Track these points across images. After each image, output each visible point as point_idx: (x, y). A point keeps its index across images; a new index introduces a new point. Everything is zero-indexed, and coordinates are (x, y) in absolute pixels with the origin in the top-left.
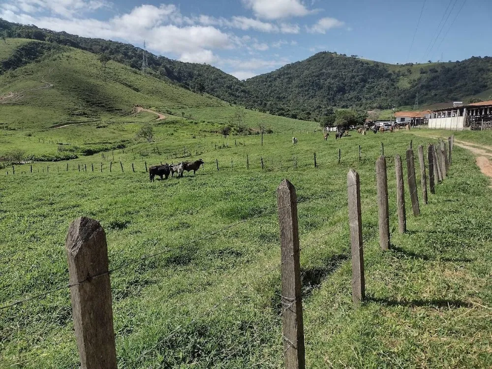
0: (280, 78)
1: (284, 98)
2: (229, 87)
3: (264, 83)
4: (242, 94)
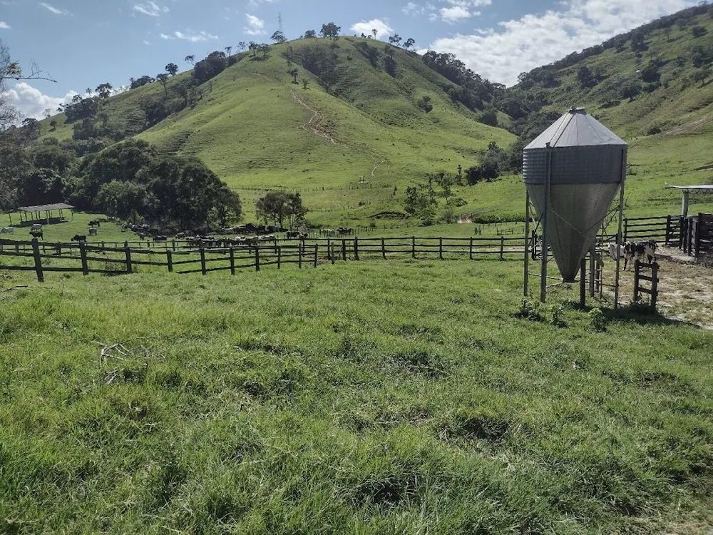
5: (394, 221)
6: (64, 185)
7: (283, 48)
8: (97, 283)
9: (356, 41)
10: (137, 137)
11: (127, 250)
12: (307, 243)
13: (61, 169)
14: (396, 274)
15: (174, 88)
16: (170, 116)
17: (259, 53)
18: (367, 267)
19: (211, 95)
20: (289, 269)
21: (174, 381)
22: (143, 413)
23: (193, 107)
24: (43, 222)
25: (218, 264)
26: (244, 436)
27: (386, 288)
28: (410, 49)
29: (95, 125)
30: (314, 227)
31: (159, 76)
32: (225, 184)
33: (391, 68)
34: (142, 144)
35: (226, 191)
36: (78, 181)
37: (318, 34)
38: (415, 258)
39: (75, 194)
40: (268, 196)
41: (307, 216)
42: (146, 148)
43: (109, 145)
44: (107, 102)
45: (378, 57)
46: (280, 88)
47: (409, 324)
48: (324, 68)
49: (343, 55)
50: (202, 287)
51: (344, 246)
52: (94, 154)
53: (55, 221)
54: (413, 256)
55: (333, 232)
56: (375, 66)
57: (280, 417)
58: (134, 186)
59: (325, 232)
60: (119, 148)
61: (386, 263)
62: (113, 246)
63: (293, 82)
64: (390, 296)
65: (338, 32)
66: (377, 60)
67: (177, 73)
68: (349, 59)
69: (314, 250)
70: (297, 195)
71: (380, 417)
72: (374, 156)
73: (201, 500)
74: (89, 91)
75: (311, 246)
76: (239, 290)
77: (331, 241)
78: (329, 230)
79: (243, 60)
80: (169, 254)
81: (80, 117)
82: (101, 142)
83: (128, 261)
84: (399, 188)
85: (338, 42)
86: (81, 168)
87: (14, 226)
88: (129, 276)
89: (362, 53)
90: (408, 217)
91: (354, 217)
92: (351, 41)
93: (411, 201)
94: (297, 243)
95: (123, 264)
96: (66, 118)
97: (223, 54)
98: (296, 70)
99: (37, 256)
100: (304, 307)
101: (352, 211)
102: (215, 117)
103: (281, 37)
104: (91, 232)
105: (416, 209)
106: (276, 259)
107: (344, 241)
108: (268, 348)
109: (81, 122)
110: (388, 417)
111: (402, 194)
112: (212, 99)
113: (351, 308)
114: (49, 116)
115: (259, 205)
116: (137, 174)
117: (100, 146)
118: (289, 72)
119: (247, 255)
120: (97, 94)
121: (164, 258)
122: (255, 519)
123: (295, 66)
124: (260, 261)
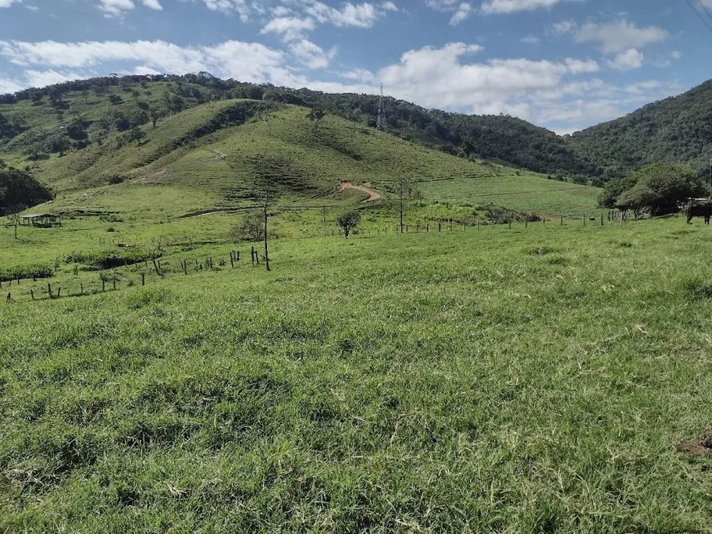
0: (633, 127)
1: (640, 159)
2: (537, 147)
3: (604, 137)
4: (559, 157)
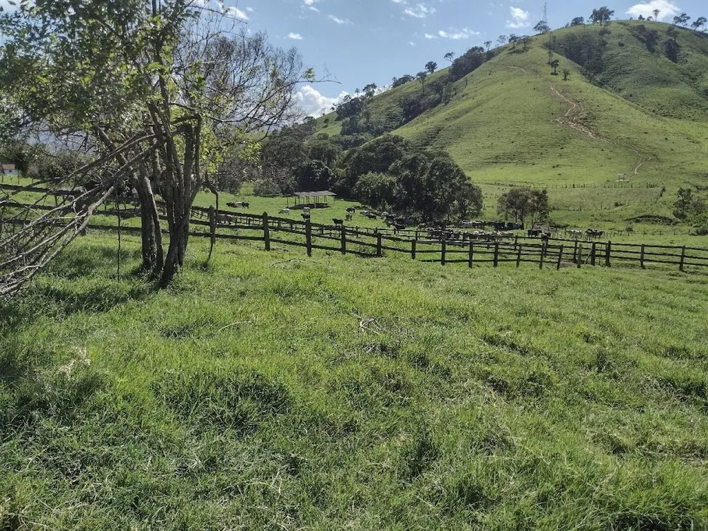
5: (657, 227)
6: (329, 176)
7: (546, 38)
8: (354, 263)
9: (632, 24)
10: (394, 133)
11: (379, 236)
12: (550, 242)
13: (329, 161)
14: (657, 288)
15: (431, 85)
16: (424, 113)
17: (519, 45)
18: (620, 276)
19: (465, 91)
20: (528, 269)
21: (422, 361)
22: (398, 387)
23: (446, 103)
24: (312, 206)
25: (457, 256)
26: (493, 430)
27: (645, 302)
28: (700, 29)
29: (359, 123)
30: (558, 226)
31: (419, 75)
32: (469, 178)
33: (672, 52)
34: (397, 140)
35: (470, 185)
36: (342, 171)
37: (587, 20)
38: (683, 271)
39: (338, 184)
40: (512, 192)
41: (551, 215)
42: (401, 143)
43: (370, 140)
44: (372, 101)
45: (657, 41)
46: (539, 80)
47: (679, 346)
48: (589, 57)
49: (613, 41)
50: (444, 277)
51: (594, 249)
52: (356, 148)
53: (320, 206)
54: (681, 269)
55: (580, 233)
56: (652, 50)
57: (529, 419)
58: (386, 178)
59: (570, 232)
60: (378, 143)
61: (644, 273)
62: (365, 231)
63: (552, 74)
64: (653, 312)
65: (610, 16)
66: (656, 44)
67: (435, 71)
68: (621, 45)
69: (559, 251)
70: (545, 192)
71: (642, 444)
72: (640, 152)
73: (452, 481)
74: (357, 91)
75: (555, 247)
76: (478, 284)
77: (578, 243)
78: (577, 231)
79: (501, 54)
80: (414, 242)
81: (347, 115)
82: (363, 137)
83: (379, 246)
84: (667, 189)
85: (609, 28)
86: (345, 161)
87: (291, 208)
88: (379, 260)
89: (637, 37)
90: (677, 223)
91: (607, 219)
92: (625, 25)
93: (682, 204)
94: (539, 242)
95: (374, 248)
96: (337, 116)
97: (482, 49)
98: (557, 61)
99: (308, 234)
100: (550, 310)
101: (605, 212)
102: (467, 112)
103: (545, 27)
104: (348, 216)
105: (687, 214)
106: (515, 257)
107: (594, 244)
108: (513, 346)
109: (348, 119)
110: (652, 446)
111: (672, 196)
112: (467, 94)
113: (604, 318)
114: (324, 114)
115: (501, 201)
116: (390, 168)
117: (362, 141)
118: (549, 63)
119: (485, 249)
120: (363, 94)
121: (409, 246)
122: (505, 515)
123: (556, 56)
124: (499, 257)
